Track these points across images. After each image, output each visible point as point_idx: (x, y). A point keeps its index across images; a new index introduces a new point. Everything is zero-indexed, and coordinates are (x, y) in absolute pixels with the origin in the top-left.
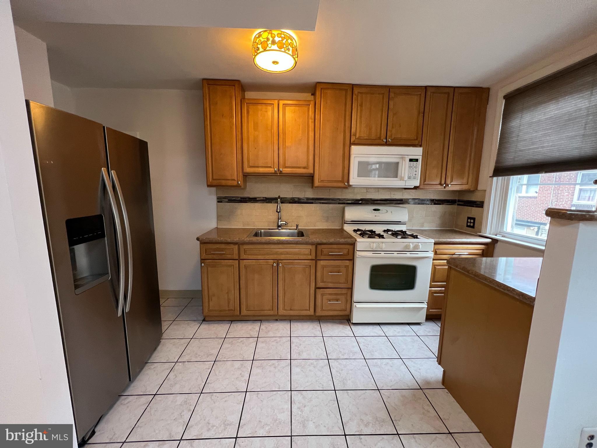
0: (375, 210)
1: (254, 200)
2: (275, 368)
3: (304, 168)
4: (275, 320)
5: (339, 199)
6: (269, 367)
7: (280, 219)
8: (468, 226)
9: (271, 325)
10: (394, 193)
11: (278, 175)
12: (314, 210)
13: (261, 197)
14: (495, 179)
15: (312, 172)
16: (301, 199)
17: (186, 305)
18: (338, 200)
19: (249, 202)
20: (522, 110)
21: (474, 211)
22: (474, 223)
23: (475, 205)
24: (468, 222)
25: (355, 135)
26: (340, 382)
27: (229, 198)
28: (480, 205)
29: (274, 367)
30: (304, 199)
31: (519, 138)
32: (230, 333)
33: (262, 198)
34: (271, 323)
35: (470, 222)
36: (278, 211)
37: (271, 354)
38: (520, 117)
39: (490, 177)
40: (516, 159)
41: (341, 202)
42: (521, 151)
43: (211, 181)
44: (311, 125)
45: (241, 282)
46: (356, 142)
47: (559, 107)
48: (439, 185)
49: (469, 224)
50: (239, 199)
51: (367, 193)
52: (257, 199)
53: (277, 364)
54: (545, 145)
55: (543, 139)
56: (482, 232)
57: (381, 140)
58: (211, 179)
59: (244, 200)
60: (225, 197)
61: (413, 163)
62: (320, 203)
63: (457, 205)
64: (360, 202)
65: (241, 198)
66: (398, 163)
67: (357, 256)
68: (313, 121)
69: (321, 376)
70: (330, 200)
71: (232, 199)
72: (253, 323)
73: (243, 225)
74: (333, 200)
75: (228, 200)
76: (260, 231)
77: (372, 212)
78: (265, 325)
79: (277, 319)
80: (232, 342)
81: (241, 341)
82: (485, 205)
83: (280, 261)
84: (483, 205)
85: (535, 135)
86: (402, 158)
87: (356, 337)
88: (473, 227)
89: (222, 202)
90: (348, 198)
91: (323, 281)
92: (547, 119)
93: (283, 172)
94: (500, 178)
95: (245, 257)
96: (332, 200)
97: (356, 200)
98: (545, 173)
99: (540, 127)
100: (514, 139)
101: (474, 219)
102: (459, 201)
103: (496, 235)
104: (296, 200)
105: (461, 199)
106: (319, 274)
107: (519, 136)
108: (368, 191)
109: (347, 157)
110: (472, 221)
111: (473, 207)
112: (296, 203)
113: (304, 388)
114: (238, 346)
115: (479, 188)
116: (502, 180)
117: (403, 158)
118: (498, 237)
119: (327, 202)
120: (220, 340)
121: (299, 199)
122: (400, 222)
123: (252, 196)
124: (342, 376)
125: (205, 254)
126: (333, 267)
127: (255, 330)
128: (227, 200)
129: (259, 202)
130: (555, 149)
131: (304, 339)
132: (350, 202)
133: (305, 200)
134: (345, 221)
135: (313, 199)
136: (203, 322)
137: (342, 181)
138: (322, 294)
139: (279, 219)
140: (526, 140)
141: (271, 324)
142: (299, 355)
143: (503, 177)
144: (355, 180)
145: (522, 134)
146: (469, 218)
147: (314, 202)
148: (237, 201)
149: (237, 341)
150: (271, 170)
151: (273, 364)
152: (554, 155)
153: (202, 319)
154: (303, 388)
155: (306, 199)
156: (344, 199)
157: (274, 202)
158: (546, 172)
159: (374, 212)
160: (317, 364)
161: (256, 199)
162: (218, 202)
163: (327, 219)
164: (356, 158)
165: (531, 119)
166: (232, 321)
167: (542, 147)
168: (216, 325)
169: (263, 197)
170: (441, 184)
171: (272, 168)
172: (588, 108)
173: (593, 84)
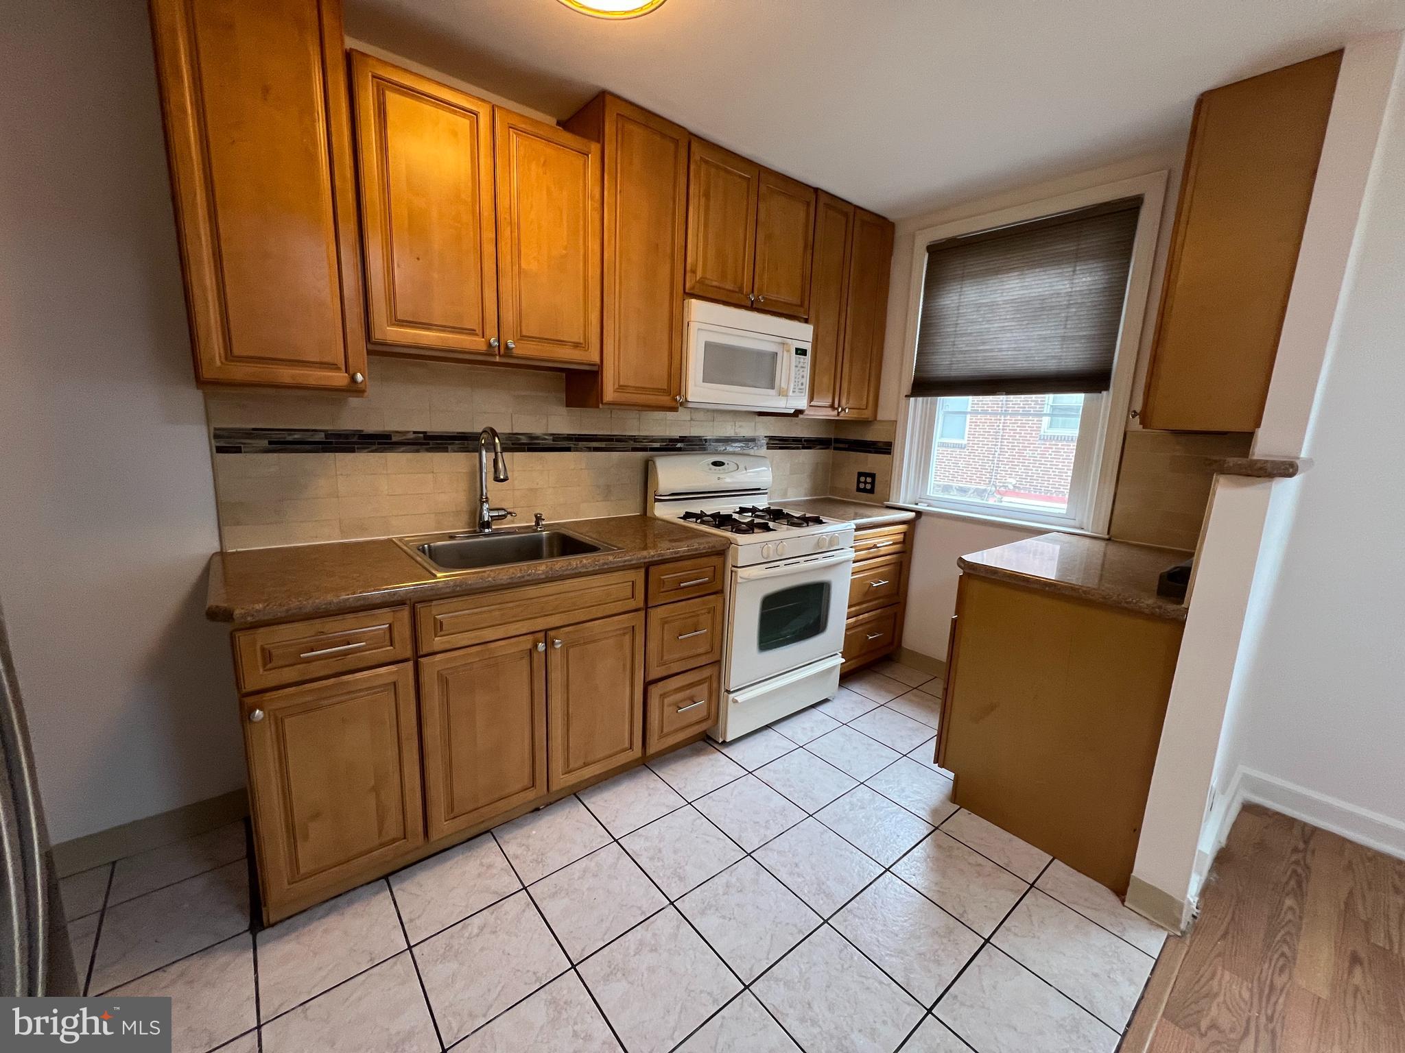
0: (715, 464)
1: (382, 442)
2: (656, 950)
3: (576, 345)
4: (533, 811)
5: (634, 439)
6: (637, 957)
7: (487, 502)
8: (859, 490)
9: (534, 832)
10: (740, 423)
11: (497, 359)
12: (574, 469)
13: (408, 432)
14: (912, 399)
15: (596, 358)
16: (537, 438)
17: (100, 906)
18: (631, 440)
19: (361, 449)
20: (963, 277)
21: (871, 462)
22: (873, 483)
23: (874, 448)
24: (859, 482)
25: (694, 272)
26: (817, 896)
27: (276, 436)
28: (886, 448)
29: (651, 951)
30: (546, 437)
31: (958, 329)
32: (418, 922)
33: (411, 436)
34: (530, 827)
35: (865, 483)
36: (502, 477)
37: (611, 918)
38: (959, 290)
39: (906, 396)
40: (955, 366)
41: (638, 445)
42: (962, 352)
43: (218, 363)
44: (593, 216)
45: (427, 732)
46: (696, 292)
47: (1026, 284)
48: (830, 409)
49: (862, 486)
50: (320, 437)
51: (692, 422)
52: (394, 439)
53: (649, 935)
54: (1004, 347)
55: (1000, 336)
56: (891, 499)
57: (742, 293)
58: (217, 358)
59: (342, 443)
60: (254, 429)
61: (799, 358)
62: (590, 449)
63: (834, 449)
64: (679, 445)
65: (328, 434)
66: (774, 355)
67: (739, 580)
68: (598, 205)
69: (772, 904)
70: (611, 440)
71: (290, 438)
72: (470, 849)
73: (343, 533)
74: (621, 439)
75: (270, 443)
76: (429, 546)
77: (710, 469)
78: (516, 838)
79: (537, 807)
80: (449, 947)
81: (482, 929)
82: (896, 449)
83: (552, 633)
84: (890, 449)
85: (986, 326)
86: (781, 343)
87: (753, 773)
88: (872, 491)
89: (237, 450)
90: (653, 436)
91: (662, 663)
92: (1006, 302)
93: (516, 352)
94: (920, 399)
95: (438, 642)
96: (618, 440)
97: (669, 439)
98: (1006, 395)
99: (995, 315)
100: (949, 330)
101: (873, 476)
102: (837, 441)
103: (917, 504)
104: (524, 440)
105: (842, 436)
106: (653, 645)
107: (958, 326)
108: (694, 418)
109: (677, 328)
110: (869, 480)
111: (870, 452)
112: (525, 451)
113: (768, 959)
114: (482, 949)
115: (879, 417)
116: (923, 402)
117: (784, 344)
118: (921, 507)
119: (604, 446)
120: (395, 963)
121: (531, 437)
122: (759, 489)
123: (372, 427)
124: (808, 878)
125: (261, 670)
126: (683, 618)
127: (495, 871)
128: (265, 443)
129: (402, 449)
130: (1021, 354)
131: (653, 830)
132: (657, 445)
133: (549, 442)
134: (655, 495)
135: (569, 438)
136: (259, 935)
137: (667, 392)
138: (661, 695)
139: (482, 503)
140: (972, 333)
141: (532, 829)
142: (681, 879)
143: (925, 398)
144: (698, 389)
145: (963, 321)
146: (860, 474)
147: (572, 446)
148: (307, 447)
149: (467, 935)
150: (475, 343)
151: (641, 943)
152: (1020, 365)
153: (246, 926)
154: (766, 961)
155: (551, 437)
156: (645, 438)
157: (455, 447)
158: (1008, 393)
159: (715, 470)
160: (738, 879)
161: (391, 439)
162: (220, 450)
163: (607, 492)
164: (700, 331)
165: (979, 298)
166: (386, 877)
167: (1000, 350)
168: (332, 921)
169: (415, 432)
170: (832, 407)
171: (477, 335)
172: (1069, 294)
173: (1077, 257)
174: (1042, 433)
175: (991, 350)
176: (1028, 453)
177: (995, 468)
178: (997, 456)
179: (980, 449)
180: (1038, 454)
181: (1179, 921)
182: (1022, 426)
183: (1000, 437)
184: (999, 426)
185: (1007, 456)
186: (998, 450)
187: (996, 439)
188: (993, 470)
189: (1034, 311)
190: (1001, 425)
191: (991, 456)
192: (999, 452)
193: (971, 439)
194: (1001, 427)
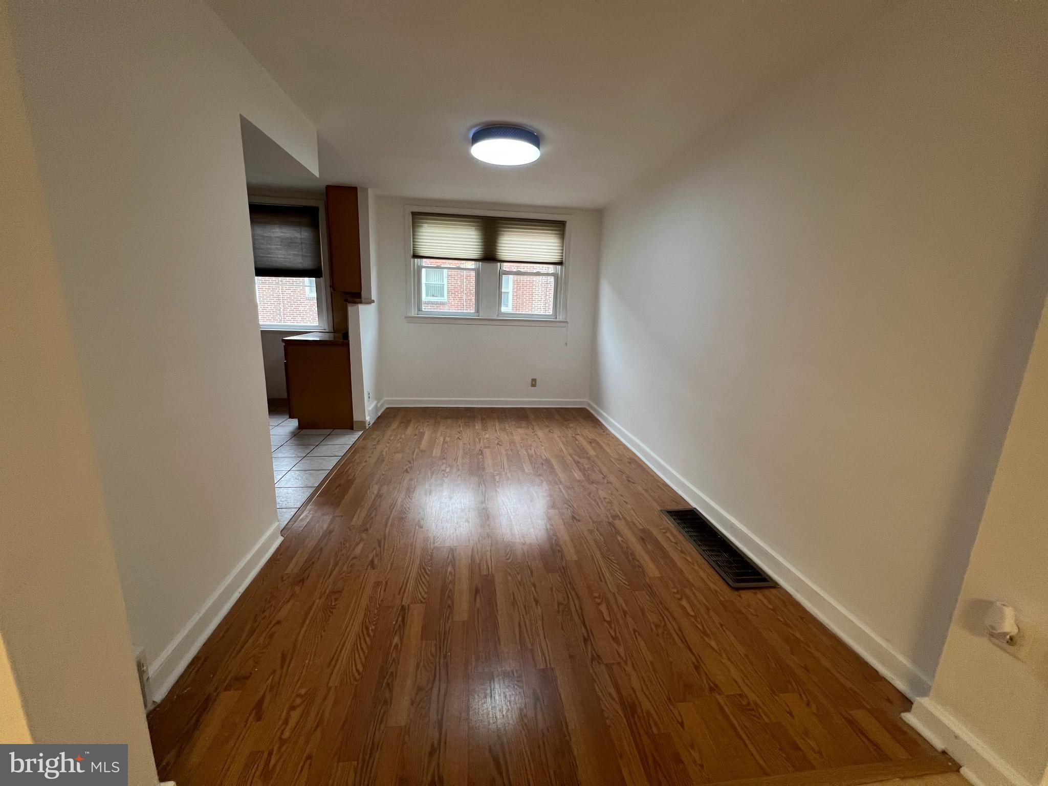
55: (276, 252)
92: (276, 237)
99: (273, 241)
172: (301, 239)
173: (300, 224)
174: (307, 296)
175: (274, 257)
176: (301, 308)
177: (283, 319)
178: (282, 311)
179: (269, 307)
180: (307, 309)
181: (365, 427)
182: (294, 291)
183: (281, 299)
184: (279, 291)
185: (288, 311)
186: (282, 307)
187: (279, 300)
188: (281, 320)
189: (289, 244)
190: (280, 290)
191: (278, 311)
192: (283, 309)
193: (262, 300)
194: (280, 292)
